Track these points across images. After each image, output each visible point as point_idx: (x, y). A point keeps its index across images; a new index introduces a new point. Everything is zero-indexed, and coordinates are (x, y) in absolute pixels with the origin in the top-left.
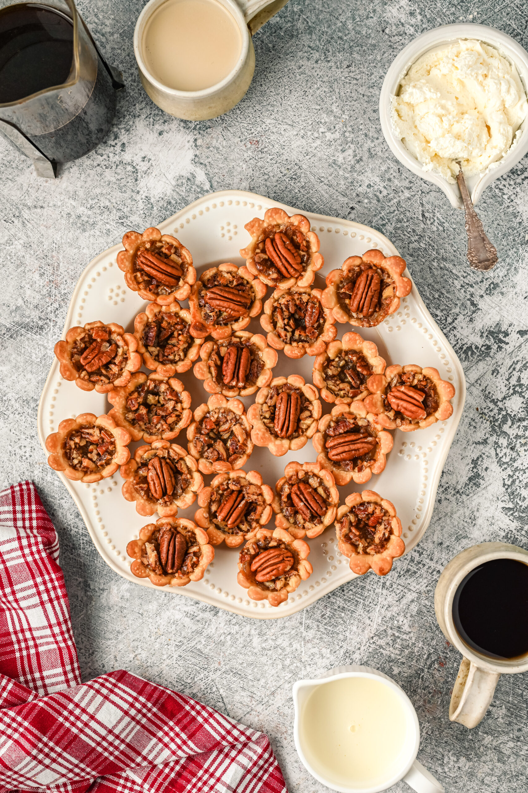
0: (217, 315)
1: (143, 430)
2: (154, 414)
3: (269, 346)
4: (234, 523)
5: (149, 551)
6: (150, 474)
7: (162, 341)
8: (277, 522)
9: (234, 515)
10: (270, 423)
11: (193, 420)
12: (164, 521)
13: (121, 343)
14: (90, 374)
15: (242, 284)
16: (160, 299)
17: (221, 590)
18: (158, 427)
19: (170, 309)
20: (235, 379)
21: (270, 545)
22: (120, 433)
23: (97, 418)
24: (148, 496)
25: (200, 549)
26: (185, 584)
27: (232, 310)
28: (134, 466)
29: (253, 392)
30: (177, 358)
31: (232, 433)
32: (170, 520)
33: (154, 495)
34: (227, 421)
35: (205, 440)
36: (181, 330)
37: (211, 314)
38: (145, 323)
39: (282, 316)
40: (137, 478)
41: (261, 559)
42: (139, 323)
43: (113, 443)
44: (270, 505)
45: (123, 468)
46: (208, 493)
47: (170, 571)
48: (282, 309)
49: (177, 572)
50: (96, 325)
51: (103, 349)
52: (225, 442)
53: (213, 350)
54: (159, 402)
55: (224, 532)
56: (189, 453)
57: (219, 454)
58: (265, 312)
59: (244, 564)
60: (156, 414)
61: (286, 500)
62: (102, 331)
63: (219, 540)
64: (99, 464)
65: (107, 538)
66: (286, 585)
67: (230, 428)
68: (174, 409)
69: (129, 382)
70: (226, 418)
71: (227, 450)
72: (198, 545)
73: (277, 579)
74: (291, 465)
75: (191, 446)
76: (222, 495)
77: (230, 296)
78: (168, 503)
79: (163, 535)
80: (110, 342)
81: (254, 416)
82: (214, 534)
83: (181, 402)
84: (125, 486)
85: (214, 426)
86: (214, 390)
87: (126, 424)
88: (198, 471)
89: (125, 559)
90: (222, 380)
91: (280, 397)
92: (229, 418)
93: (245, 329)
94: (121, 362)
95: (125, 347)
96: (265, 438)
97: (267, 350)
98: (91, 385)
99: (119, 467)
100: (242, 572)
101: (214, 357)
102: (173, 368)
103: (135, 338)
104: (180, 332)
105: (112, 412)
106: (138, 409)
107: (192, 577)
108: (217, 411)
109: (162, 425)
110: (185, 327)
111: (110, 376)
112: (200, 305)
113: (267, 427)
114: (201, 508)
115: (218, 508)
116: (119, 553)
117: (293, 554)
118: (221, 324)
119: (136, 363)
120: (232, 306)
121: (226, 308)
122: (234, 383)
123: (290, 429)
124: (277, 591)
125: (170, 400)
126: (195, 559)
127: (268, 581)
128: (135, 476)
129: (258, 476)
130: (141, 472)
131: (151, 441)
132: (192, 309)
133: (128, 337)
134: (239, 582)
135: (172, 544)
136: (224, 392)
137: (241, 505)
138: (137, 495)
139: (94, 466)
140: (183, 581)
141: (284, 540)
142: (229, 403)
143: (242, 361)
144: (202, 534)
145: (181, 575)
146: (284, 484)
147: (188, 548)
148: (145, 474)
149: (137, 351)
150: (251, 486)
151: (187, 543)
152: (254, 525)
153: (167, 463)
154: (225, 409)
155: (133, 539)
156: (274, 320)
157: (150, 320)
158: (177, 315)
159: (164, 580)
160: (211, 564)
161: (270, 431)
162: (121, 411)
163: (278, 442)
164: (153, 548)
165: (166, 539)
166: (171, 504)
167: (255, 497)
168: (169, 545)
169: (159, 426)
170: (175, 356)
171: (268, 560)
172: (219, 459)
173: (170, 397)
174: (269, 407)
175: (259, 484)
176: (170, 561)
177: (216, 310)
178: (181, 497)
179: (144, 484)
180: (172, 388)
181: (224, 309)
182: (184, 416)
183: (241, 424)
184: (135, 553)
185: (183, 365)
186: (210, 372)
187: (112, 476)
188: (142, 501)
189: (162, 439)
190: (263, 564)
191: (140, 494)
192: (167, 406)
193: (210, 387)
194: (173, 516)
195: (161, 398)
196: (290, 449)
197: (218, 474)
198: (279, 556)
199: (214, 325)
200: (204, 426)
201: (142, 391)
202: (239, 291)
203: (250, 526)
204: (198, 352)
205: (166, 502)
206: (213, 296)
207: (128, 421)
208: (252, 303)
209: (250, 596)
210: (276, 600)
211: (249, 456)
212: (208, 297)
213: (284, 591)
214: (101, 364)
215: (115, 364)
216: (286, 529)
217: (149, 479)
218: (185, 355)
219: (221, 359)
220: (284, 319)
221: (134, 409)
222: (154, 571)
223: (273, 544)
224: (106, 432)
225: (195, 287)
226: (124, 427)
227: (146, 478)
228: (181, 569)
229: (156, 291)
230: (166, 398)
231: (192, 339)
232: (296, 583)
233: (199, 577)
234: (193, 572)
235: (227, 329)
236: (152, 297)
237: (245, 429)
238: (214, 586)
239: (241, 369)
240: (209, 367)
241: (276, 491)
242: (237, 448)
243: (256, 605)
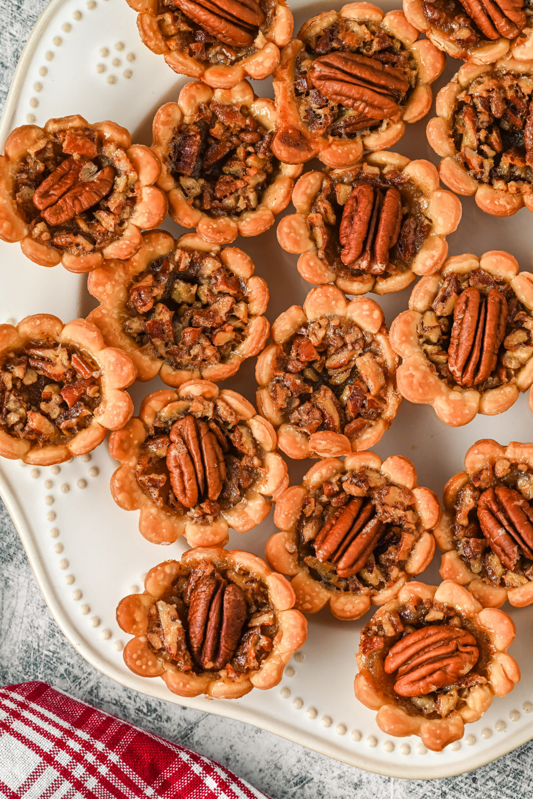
0: (334, 115)
1: (161, 358)
2: (185, 323)
3: (443, 186)
4: (351, 566)
5: (164, 618)
6: (173, 453)
7: (210, 167)
8: (445, 569)
9: (353, 550)
10: (438, 354)
11: (270, 341)
12: (200, 556)
13: (123, 165)
14: (54, 230)
15: (390, 50)
16: (213, 74)
17: (316, 712)
18: (193, 352)
19: (230, 96)
20: (367, 256)
21: (429, 618)
22: (113, 359)
23: (63, 326)
24: (166, 501)
25: (275, 619)
26: (240, 694)
27: (368, 104)
28: (139, 434)
29: (405, 284)
30: (242, 204)
31: (354, 373)
32: (212, 554)
33: (181, 498)
34: (345, 345)
35: (294, 384)
36: (253, 145)
37: (320, 111)
38: (175, 124)
39: (474, 123)
40: (145, 461)
41: (408, 647)
42: (165, 124)
43: (95, 382)
44: (430, 532)
45: (115, 437)
46: (298, 500)
47: (209, 665)
48: (474, 107)
49: (223, 667)
50: (70, 124)
51: (83, 176)
52: (337, 390)
53: (320, 190)
54: (197, 298)
55: (328, 586)
56: (258, 411)
57: (323, 416)
58: (438, 112)
59: (370, 657)
60: (190, 325)
61: (465, 522)
62: (83, 136)
63: (317, 601)
64: (63, 426)
65: (74, 588)
66: (460, 705)
67: (350, 361)
68: (231, 315)
69: (137, 251)
70: (342, 338)
71: (341, 408)
72: (272, 610)
73: (442, 691)
74: (480, 447)
75: (264, 396)
76: (326, 506)
77: (365, 75)
78: (210, 518)
79: (196, 587)
80: (98, 161)
81: (406, 336)
82: (307, 589)
83: (246, 301)
84: (118, 475)
85: (316, 356)
86: (320, 276)
87: (126, 342)
88: (277, 451)
89: (110, 635)
90: (339, 255)
91: (463, 298)
92: (348, 339)
93: (392, 149)
94: (121, 207)
95: (132, 175)
96: (428, 385)
97: (439, 194)
98: (54, 254)
99: (107, 434)
100: (365, 673)
101: (323, 205)
102: (233, 224)
103: (155, 156)
104: (250, 149)
105: (95, 314)
106: (151, 312)
107: (257, 679)
108: (323, 322)
109: (204, 349)
110: (262, 138)
111: (96, 235)
112: (296, 90)
113: (433, 362)
114: (279, 530)
115: (317, 534)
116: (99, 622)
117: (477, 639)
118: (340, 135)
119: (155, 211)
120: (368, 94)
121: (355, 100)
122: (364, 264)
123: (482, 368)
124: (440, 717)
125: (222, 294)
126: (264, 641)
127: (420, 696)
128: (140, 457)
129: (408, 467)
130: (153, 448)
131: (178, 380)
132: (279, 100)
133: (138, 152)
134: (358, 696)
135: (215, 606)
136: (340, 282)
137: (367, 529)
138: (144, 497)
139: (52, 429)
140: (235, 687)
141: (458, 608)
142: (351, 307)
143: (384, 216)
144: (281, 587)
145: (232, 675)
146: (463, 487)
147: (250, 617)
148: (162, 452)
149: (156, 185)
150: (392, 489)
151: (248, 606)
152: (395, 572)
153: (210, 430)
154: (342, 318)
155: (129, 592)
156: (456, 131)
157: (187, 120)
158: (245, 111)
159: (195, 683)
160: (297, 654)
161: (438, 370)
162: (115, 313)
163: (455, 395)
164: (174, 613)
165: (203, 596)
166: (215, 519)
167: (400, 513)
168: (209, 609)
169: (195, 350)
170: (237, 200)
171: (423, 649)
172: (323, 427)
173: (223, 288)
174: (439, 318)
175: (409, 486)
176: (209, 643)
177: (332, 104)
178: (238, 506)
179: (159, 473)
180: (228, 270)
181: (350, 102)
182: (251, 330)
183: (375, 354)
184: (134, 622)
185: (255, 220)
186: (313, 239)
187: (89, 455)
188: (154, 511)
189: (202, 378)
190: (411, 658)
191: (149, 496)
192: (215, 306)
193: (312, 270)
194: (219, 545)
195: (204, 289)
196: (480, 411)
197: (319, 459)
198: (447, 641)
199: (325, 136)
200: (293, 354)
201: (163, 271)
202: (383, 63)
203: (386, 575)
204: (289, 194)
205: (204, 516)
206: (326, 71)
207: (129, 335)
208: (411, 91)
209: (380, 725)
210: (438, 737)
211: (388, 423)
212: (316, 74)
213: (455, 719)
214: (77, 209)
215: (107, 210)
216: (466, 586)
217: (171, 464)
218: (260, 199)
219: (338, 210)
220: (478, 130)
221: (144, 309)
222: (174, 662)
223: (435, 615)
224: (83, 356)
225: (289, 51)
226: (120, 347)
227: (164, 460)
228: (232, 662)
229: (204, 57)
230: (215, 291)
231: (275, 162)
232: (483, 701)
233: (272, 681)
234: (259, 668)
235: (353, 146)
236: (196, 69)
237: (382, 365)
238: (301, 702)
239: (381, 233)
240: (311, 227)
241: (445, 503)
242: (363, 406)
243: (393, 746)
